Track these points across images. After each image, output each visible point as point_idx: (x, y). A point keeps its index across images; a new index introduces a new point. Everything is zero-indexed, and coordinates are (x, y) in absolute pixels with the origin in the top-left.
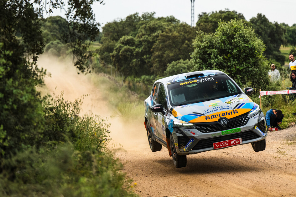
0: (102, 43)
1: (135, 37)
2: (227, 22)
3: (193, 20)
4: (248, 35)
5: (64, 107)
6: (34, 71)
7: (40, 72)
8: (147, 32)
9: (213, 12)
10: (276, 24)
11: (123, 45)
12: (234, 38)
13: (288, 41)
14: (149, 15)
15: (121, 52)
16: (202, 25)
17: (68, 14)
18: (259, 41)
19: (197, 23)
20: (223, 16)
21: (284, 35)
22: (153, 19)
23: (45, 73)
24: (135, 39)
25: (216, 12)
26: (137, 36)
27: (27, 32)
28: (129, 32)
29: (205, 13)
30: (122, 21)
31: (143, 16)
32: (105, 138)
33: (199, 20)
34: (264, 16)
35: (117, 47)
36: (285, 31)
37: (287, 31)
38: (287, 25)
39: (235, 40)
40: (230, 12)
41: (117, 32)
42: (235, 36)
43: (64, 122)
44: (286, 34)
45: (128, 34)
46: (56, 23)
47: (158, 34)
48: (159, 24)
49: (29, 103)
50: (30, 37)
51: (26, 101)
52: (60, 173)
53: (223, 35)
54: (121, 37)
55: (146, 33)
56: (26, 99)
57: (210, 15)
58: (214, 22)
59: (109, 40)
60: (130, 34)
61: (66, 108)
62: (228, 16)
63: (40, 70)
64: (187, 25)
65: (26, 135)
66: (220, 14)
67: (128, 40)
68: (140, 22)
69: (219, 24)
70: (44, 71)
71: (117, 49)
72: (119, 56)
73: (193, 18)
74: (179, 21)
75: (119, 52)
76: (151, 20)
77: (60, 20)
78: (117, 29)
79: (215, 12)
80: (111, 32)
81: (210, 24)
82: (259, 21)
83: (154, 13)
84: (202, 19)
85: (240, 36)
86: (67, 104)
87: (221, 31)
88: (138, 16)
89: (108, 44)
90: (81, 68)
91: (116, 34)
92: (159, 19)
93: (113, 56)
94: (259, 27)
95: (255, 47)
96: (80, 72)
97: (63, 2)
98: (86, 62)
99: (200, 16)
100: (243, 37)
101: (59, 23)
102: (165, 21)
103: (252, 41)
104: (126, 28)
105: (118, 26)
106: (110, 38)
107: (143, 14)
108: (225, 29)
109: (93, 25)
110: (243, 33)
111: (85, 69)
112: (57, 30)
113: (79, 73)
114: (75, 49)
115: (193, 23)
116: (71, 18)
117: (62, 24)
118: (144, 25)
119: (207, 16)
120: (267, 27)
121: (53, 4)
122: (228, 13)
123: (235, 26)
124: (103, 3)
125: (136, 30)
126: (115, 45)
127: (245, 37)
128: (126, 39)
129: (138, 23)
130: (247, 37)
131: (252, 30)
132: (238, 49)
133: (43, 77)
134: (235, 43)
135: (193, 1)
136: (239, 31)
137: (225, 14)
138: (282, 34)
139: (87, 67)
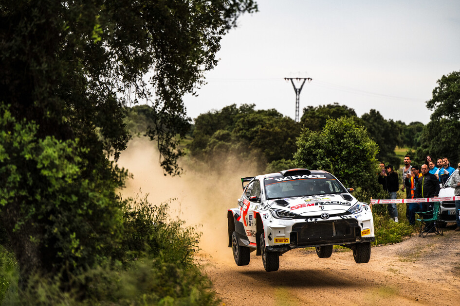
0: (194, 137)
1: (231, 131)
2: (336, 120)
4: (359, 135)
5: (148, 210)
6: (114, 171)
7: (121, 172)
8: (245, 127)
9: (320, 106)
10: (392, 122)
11: (217, 141)
12: (343, 138)
13: (405, 142)
14: (248, 108)
15: (216, 149)
16: (307, 121)
18: (372, 143)
19: (301, 118)
20: (332, 112)
21: (400, 135)
22: (253, 111)
23: (126, 174)
24: (231, 134)
25: (324, 106)
26: (234, 130)
28: (225, 126)
29: (312, 107)
30: (217, 113)
31: (241, 108)
32: (193, 248)
33: (304, 114)
34: (378, 112)
35: (211, 142)
36: (401, 130)
37: (403, 131)
38: (404, 124)
39: (345, 140)
40: (340, 106)
41: (211, 125)
42: (344, 136)
43: (147, 229)
44: (403, 133)
45: (223, 129)
46: (142, 113)
47: (258, 129)
48: (259, 118)
49: (106, 209)
51: (103, 206)
53: (331, 134)
54: (216, 132)
55: (243, 128)
56: (103, 203)
57: (317, 109)
58: (321, 117)
59: (202, 134)
60: (226, 128)
61: (150, 212)
62: (338, 111)
63: (121, 170)
64: (291, 119)
65: (102, 246)
66: (328, 109)
67: (223, 135)
68: (238, 115)
69: (327, 121)
70: (125, 171)
71: (211, 144)
72: (213, 152)
74: (282, 115)
75: (213, 148)
76: (250, 113)
77: (147, 110)
78: (212, 122)
79: (323, 106)
80: (205, 125)
81: (316, 119)
82: (372, 119)
83: (254, 105)
84: (308, 113)
85: (350, 136)
86: (151, 208)
87: (328, 129)
88: (235, 108)
89: (200, 139)
90: (169, 170)
91: (210, 127)
92: (260, 112)
93: (206, 152)
95: (366, 149)
96: (167, 173)
97: (150, 93)
98: (174, 162)
99: (306, 110)
100: (354, 136)
101: (147, 112)
102: (266, 115)
103: (364, 141)
104: (222, 121)
105: (212, 119)
106: (204, 133)
107: (242, 105)
108: (333, 127)
109: (183, 120)
110: (354, 133)
111: (172, 170)
112: (143, 120)
113: (165, 175)
114: (163, 147)
115: (297, 117)
117: (149, 114)
118: (242, 119)
119: (314, 110)
120: (381, 125)
121: (139, 94)
122: (337, 108)
123: (345, 124)
124: (196, 94)
125: (233, 124)
126: (208, 140)
127: (355, 137)
128: (221, 134)
129: (236, 116)
130: (358, 137)
131: (364, 130)
132: (347, 150)
133: (124, 178)
134: (344, 143)
135: (298, 93)
136: (350, 130)
137: (334, 109)
138: (398, 134)
139: (176, 167)
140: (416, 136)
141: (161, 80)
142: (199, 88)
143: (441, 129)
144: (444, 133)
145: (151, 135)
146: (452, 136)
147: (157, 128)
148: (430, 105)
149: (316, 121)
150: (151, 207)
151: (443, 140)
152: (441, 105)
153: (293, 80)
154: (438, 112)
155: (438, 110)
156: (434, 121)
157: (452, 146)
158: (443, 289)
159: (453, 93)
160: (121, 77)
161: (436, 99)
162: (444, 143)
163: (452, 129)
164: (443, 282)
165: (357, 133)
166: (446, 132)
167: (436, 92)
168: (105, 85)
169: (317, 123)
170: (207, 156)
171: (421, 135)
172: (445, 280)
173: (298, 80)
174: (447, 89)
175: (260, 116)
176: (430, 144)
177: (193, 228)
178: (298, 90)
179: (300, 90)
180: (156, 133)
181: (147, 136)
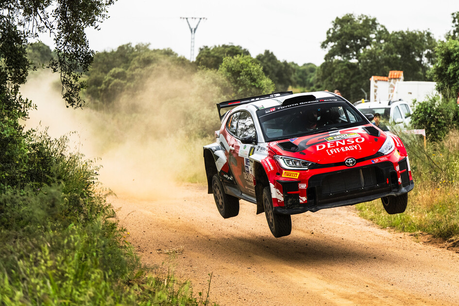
0: (89, 75)
1: (127, 70)
2: (233, 58)
3: (192, 53)
4: (256, 73)
5: (47, 144)
6: (18, 102)
7: (25, 103)
8: (140, 65)
9: (215, 46)
10: (285, 63)
11: (113, 79)
12: (239, 76)
13: (298, 82)
14: (143, 46)
15: (111, 86)
16: (202, 60)
17: (58, 39)
18: (268, 81)
19: (197, 57)
20: (227, 51)
21: (293, 76)
22: (148, 50)
23: (30, 105)
24: (126, 72)
25: (219, 46)
26: (129, 68)
27: (12, 57)
28: (120, 64)
29: (207, 47)
30: (113, 52)
31: (137, 47)
32: (92, 181)
33: (200, 54)
34: (272, 53)
35: (107, 80)
36: (294, 70)
37: (296, 71)
38: (296, 65)
39: (241, 78)
40: (234, 46)
41: (107, 64)
42: (241, 74)
43: (48, 161)
44: (296, 74)
45: (119, 66)
46: (37, 50)
47: (153, 67)
48: (154, 56)
49: (11, 138)
50: (15, 64)
51: (7, 136)
52: (46, 217)
53: (228, 71)
54: (111, 69)
55: (139, 66)
56: (8, 133)
57: (212, 49)
58: (216, 57)
59: (98, 72)
60: (122, 67)
61: (49, 146)
62: (234, 51)
63: (25, 101)
64: (186, 59)
65: (7, 175)
66: (223, 48)
67: (119, 73)
68: (133, 53)
69: (224, 59)
70: (29, 102)
71: (106, 82)
72: (108, 90)
73: (192, 51)
74: (176, 54)
75: (108, 86)
76: (145, 51)
77: (42, 47)
78: (107, 60)
79: (217, 46)
80: (100, 63)
81: (212, 59)
82: (266, 59)
83: (149, 44)
84: (203, 52)
85: (246, 74)
86: (50, 142)
87: (225, 67)
88: (131, 47)
89: (96, 77)
90: (71, 101)
91: (105, 66)
92: (155, 51)
93: (101, 90)
94: (265, 65)
95: (262, 86)
96: (69, 105)
97: (53, 25)
98: (76, 94)
99: (201, 50)
100: (250, 74)
101: (42, 50)
102: (161, 54)
103: (260, 79)
104: (118, 60)
105: (107, 57)
106: (99, 70)
107: (137, 44)
108: (230, 65)
109: (86, 53)
110: (251, 71)
111: (75, 102)
112: (38, 57)
113: (67, 107)
114: (65, 79)
115: (192, 57)
116: (61, 43)
117: (44, 51)
118: (138, 57)
119: (209, 49)
120: (274, 65)
121: (39, 28)
122: (232, 47)
123: (241, 62)
124: (98, 28)
125: (129, 62)
126: (103, 78)
127: (252, 75)
128: (117, 72)
129: (131, 55)
130: (254, 75)
131: (260, 68)
132: (244, 88)
133: (28, 108)
134: (241, 81)
135: (193, 32)
136: (246, 68)
137: (229, 49)
138: (291, 74)
139: (78, 99)
140: (309, 76)
141: (63, 13)
142: (101, 22)
143: (334, 69)
144: (337, 73)
145: (54, 67)
146: (345, 77)
147: (60, 61)
148: (323, 45)
149: (211, 60)
150: (51, 140)
151: (336, 80)
152: (334, 45)
153: (188, 20)
154: (331, 53)
155: (331, 50)
156: (328, 61)
157: (344, 86)
158: (338, 223)
159: (346, 34)
160: (22, 11)
161: (329, 40)
162: (337, 83)
163: (345, 70)
164: (337, 216)
165: (253, 71)
166: (339, 72)
167: (330, 33)
168: (5, 19)
169: (212, 62)
170: (102, 94)
171: (313, 75)
172: (339, 214)
173: (194, 19)
174: (340, 30)
175: (155, 55)
176: (323, 84)
177: (91, 161)
178: (193, 30)
179: (195, 29)
180: (59, 65)
181: (50, 68)
